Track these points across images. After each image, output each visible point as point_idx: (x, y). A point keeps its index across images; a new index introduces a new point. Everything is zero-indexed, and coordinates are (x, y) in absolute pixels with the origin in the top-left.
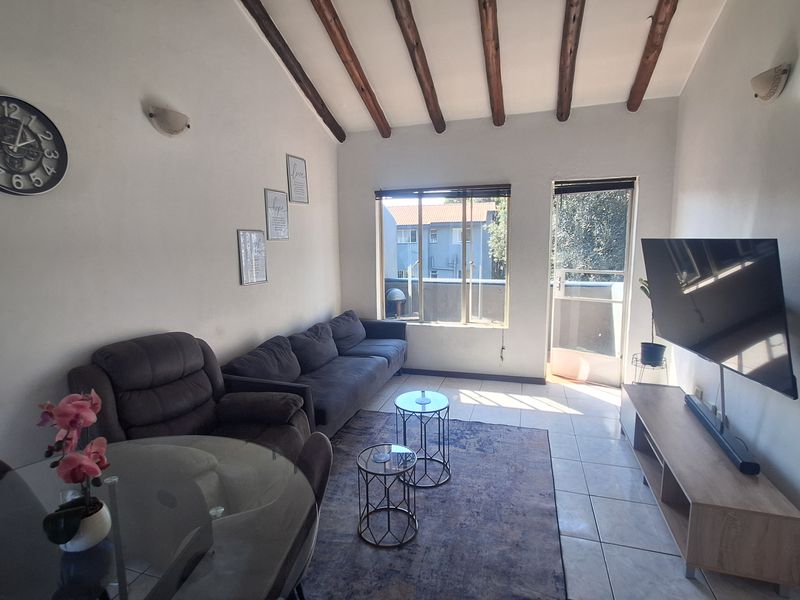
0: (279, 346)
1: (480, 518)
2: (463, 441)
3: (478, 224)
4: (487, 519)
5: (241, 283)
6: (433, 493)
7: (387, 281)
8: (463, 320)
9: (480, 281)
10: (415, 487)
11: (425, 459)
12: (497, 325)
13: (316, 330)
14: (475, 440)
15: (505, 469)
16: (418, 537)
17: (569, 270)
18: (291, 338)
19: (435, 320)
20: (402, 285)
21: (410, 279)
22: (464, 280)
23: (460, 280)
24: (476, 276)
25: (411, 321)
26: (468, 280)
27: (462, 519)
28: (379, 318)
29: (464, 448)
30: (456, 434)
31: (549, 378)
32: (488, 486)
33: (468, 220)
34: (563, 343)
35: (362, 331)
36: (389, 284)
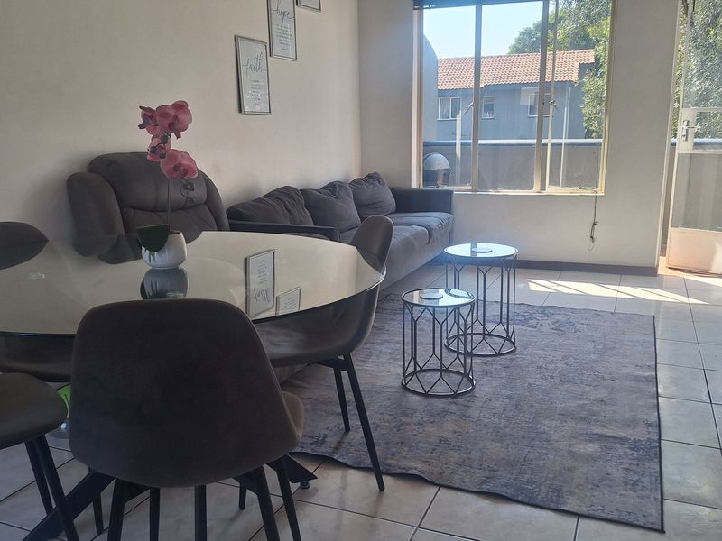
0: (289, 196)
1: (556, 381)
2: (533, 322)
3: (563, 85)
4: (562, 382)
5: (240, 109)
6: (494, 361)
7: (426, 145)
8: (537, 187)
9: (564, 141)
10: (471, 355)
11: (484, 334)
12: (588, 192)
13: (332, 187)
14: (550, 322)
15: (591, 346)
16: (476, 390)
17: (702, 109)
18: (304, 192)
19: (495, 187)
20: (447, 149)
21: (458, 141)
22: (539, 140)
23: (534, 141)
24: (557, 135)
25: (459, 190)
26: (544, 141)
27: (531, 381)
28: (414, 185)
29: (535, 327)
30: (523, 316)
31: (662, 270)
32: (565, 357)
33: (548, 78)
34: (689, 222)
35: (391, 200)
36: (428, 148)
